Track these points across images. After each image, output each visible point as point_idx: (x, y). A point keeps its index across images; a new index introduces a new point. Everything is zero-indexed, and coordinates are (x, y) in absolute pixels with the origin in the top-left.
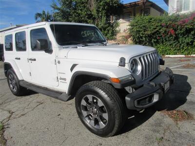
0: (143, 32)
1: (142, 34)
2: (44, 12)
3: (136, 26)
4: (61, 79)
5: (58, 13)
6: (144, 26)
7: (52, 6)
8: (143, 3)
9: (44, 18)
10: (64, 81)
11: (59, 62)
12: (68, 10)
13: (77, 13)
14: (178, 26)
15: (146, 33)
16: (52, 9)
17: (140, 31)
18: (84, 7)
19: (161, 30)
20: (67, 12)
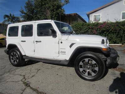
0: (79, 31)
1: (79, 32)
2: (11, 14)
3: (75, 27)
4: (62, 52)
5: (25, 16)
6: (80, 28)
7: (20, 11)
8: (75, 15)
9: (10, 18)
10: (64, 53)
11: (61, 43)
12: (31, 15)
13: (38, 17)
14: (98, 29)
15: (81, 31)
16: (21, 13)
17: (77, 30)
18: (43, 14)
19: (89, 30)
20: (31, 16)
